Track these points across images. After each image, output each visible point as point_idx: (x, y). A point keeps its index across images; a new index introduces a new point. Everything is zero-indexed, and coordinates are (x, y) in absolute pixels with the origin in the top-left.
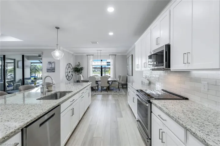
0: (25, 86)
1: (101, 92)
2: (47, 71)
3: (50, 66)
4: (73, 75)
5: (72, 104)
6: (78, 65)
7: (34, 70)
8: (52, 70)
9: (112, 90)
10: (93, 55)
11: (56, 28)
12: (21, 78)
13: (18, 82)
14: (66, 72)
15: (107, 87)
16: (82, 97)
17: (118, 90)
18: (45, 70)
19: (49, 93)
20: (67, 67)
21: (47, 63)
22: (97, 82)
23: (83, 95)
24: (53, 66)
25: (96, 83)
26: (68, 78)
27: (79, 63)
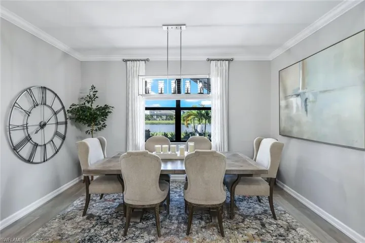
6: (91, 99)
10: (146, 60)
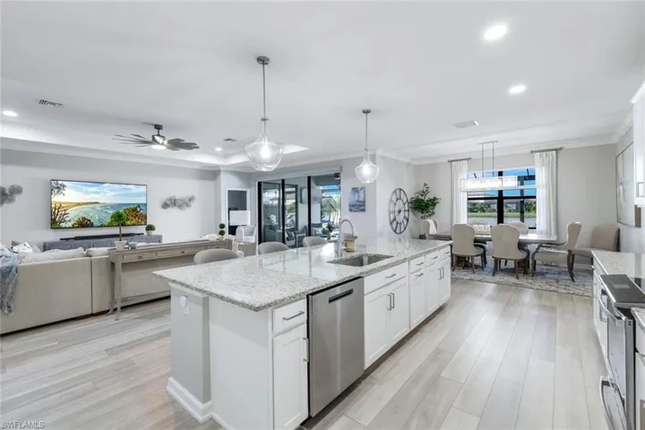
0: (311, 237)
1: (493, 275)
2: (351, 210)
3: (356, 199)
4: (408, 220)
5: (390, 284)
7: (328, 207)
8: (359, 207)
9: (534, 274)
10: (469, 159)
11: (364, 112)
12: (307, 224)
13: (302, 232)
14: (390, 212)
15: (515, 260)
16: (419, 273)
17: (568, 277)
18: (346, 207)
19: (349, 255)
20: (394, 199)
21: (350, 190)
22: (479, 243)
23: (422, 271)
24: (362, 199)
25: (475, 246)
26: (396, 226)
27: (425, 185)
